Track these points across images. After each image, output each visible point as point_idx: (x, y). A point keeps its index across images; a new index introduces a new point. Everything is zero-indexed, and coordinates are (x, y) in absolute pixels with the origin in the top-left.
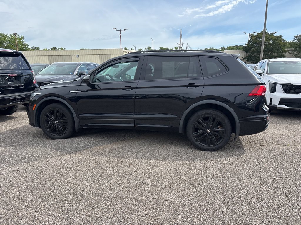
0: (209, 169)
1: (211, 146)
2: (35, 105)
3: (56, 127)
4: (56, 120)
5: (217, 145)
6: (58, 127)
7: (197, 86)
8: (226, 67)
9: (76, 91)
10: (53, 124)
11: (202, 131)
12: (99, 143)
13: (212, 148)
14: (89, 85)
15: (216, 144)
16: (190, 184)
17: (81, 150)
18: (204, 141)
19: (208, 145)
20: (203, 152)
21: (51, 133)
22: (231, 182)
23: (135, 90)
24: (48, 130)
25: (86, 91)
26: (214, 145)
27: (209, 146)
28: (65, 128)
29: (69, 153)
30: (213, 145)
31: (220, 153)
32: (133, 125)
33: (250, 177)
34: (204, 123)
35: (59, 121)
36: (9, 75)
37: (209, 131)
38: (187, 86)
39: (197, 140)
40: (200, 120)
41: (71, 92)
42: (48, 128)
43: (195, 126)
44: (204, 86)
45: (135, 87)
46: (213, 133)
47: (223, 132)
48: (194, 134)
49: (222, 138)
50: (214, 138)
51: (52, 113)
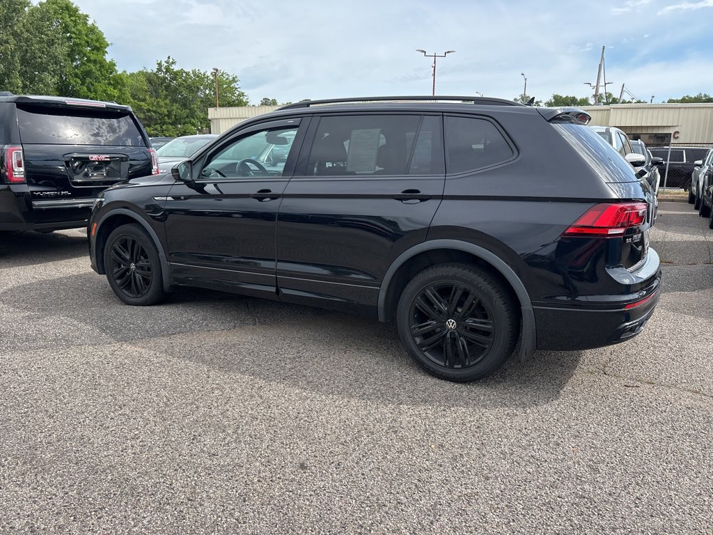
0: (395, 432)
1: (456, 366)
2: (95, 224)
3: (132, 277)
4: (132, 260)
5: (470, 366)
6: (135, 277)
7: (424, 199)
8: (514, 146)
9: (165, 198)
10: (128, 270)
11: (435, 323)
12: (207, 325)
13: (456, 373)
14: (190, 184)
15: (469, 363)
16: (303, 466)
17: (156, 335)
18: (438, 349)
19: (447, 364)
20: (431, 381)
21: (124, 290)
22: (416, 481)
23: (279, 200)
24: (118, 282)
25: (182, 198)
26: (464, 367)
27: (451, 367)
28: (146, 281)
29: (125, 340)
30: (460, 366)
31: (477, 391)
32: (273, 289)
33: (487, 478)
34: (440, 302)
35: (137, 264)
36: (90, 156)
37: (451, 324)
38: (399, 198)
39: (421, 346)
40: (429, 292)
41: (156, 198)
42: (118, 278)
43: (416, 308)
44: (442, 197)
45: (281, 193)
46: (463, 332)
47: (486, 333)
48: (414, 329)
49: (484, 349)
50: (463, 346)
51: (124, 244)
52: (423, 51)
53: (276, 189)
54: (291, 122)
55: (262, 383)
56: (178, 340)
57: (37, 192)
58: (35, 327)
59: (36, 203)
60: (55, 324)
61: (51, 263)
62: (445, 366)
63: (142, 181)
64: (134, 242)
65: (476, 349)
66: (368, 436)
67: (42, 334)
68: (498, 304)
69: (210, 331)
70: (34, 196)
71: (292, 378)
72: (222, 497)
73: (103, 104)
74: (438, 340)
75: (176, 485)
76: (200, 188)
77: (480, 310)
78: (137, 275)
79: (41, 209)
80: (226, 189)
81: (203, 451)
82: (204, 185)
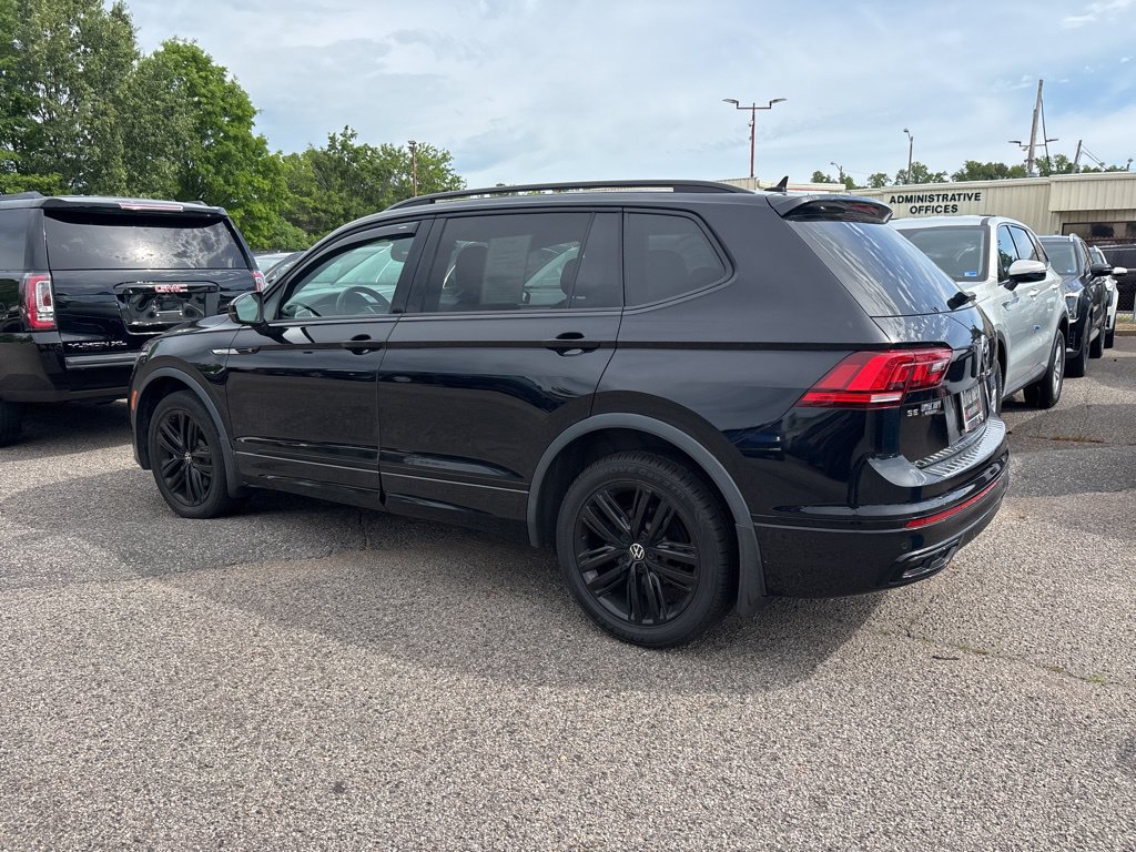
1: (644, 622)
2: (135, 392)
3: (187, 473)
4: (186, 447)
5: (665, 622)
6: (190, 473)
7: (589, 347)
8: (727, 259)
9: (226, 351)
10: (182, 462)
11: (613, 548)
12: (287, 550)
13: (646, 632)
15: (665, 616)
16: (338, 788)
17: (204, 567)
18: (618, 591)
19: (632, 618)
20: (608, 644)
21: (176, 494)
23: (381, 352)
24: (169, 480)
25: (250, 350)
26: (657, 623)
27: (638, 622)
28: (207, 480)
29: (156, 574)
30: (651, 621)
31: (676, 663)
32: (377, 494)
34: (620, 517)
35: (194, 454)
36: (157, 286)
37: (637, 551)
38: (554, 347)
39: (593, 586)
40: (600, 497)
41: (215, 351)
42: (168, 476)
43: (584, 524)
44: (615, 345)
45: (383, 339)
46: (654, 566)
47: (690, 568)
48: (583, 558)
49: (687, 593)
50: (655, 588)
51: (175, 424)
52: (734, 101)
53: (377, 334)
54: (403, 228)
55: (333, 645)
56: (238, 574)
57: (73, 343)
58: (25, 552)
59: (71, 360)
60: (58, 548)
61: (99, 451)
62: (630, 621)
63: (213, 323)
64: (187, 419)
65: (674, 595)
66: (465, 739)
67: (31, 565)
68: (701, 517)
69: (290, 559)
70: (68, 349)
71: (381, 639)
72: (187, 838)
73: (179, 206)
74: (618, 577)
75: (128, 815)
76: (277, 334)
77: (677, 530)
78: (193, 470)
79: (80, 369)
80: (320, 335)
81: (192, 759)
82: (283, 329)
